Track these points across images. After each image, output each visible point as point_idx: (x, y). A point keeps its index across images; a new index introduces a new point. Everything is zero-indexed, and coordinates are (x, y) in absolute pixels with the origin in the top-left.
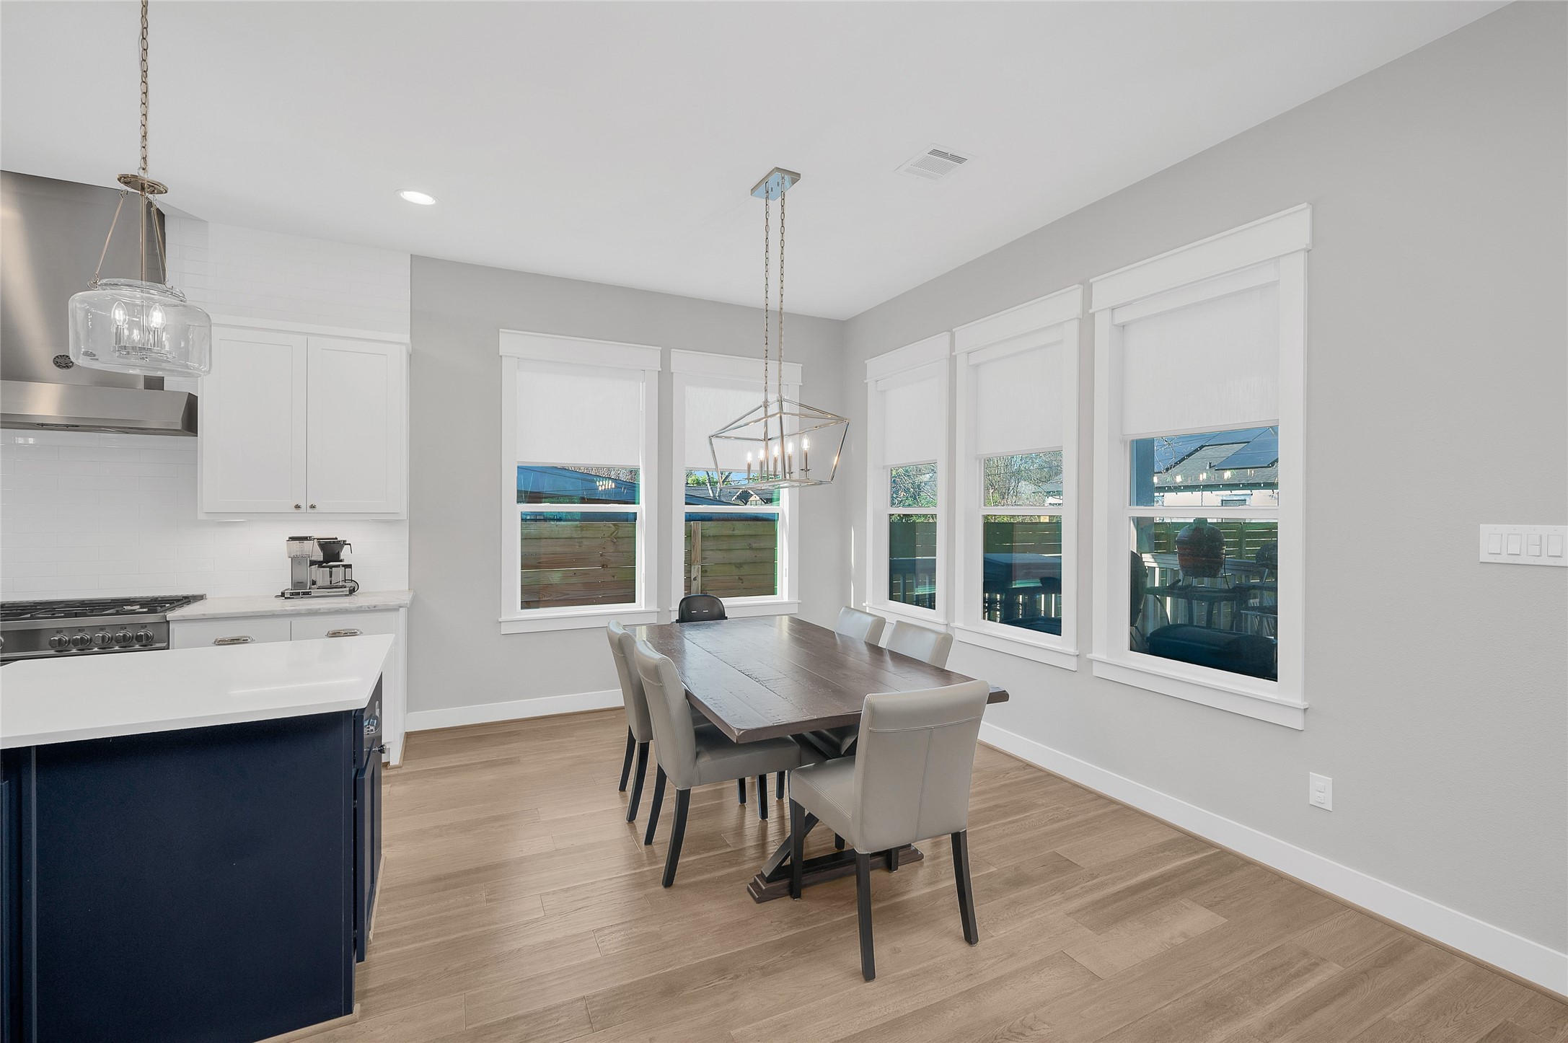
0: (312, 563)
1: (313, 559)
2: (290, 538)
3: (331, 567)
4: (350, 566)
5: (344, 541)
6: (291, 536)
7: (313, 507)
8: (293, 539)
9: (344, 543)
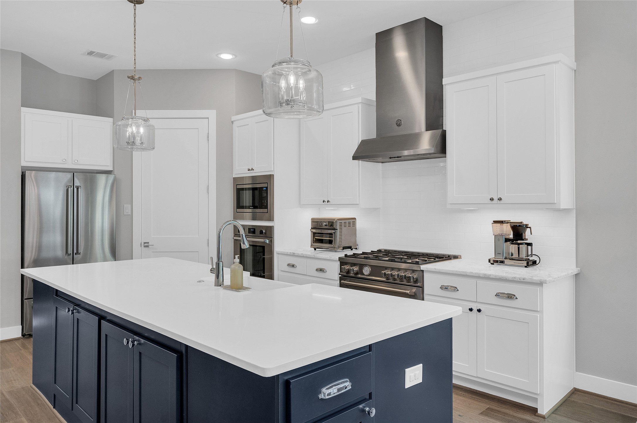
0: (507, 240)
1: (507, 237)
2: (494, 221)
3: (519, 244)
4: (530, 244)
5: (526, 225)
6: (494, 220)
7: (500, 199)
8: (495, 222)
9: (527, 226)
